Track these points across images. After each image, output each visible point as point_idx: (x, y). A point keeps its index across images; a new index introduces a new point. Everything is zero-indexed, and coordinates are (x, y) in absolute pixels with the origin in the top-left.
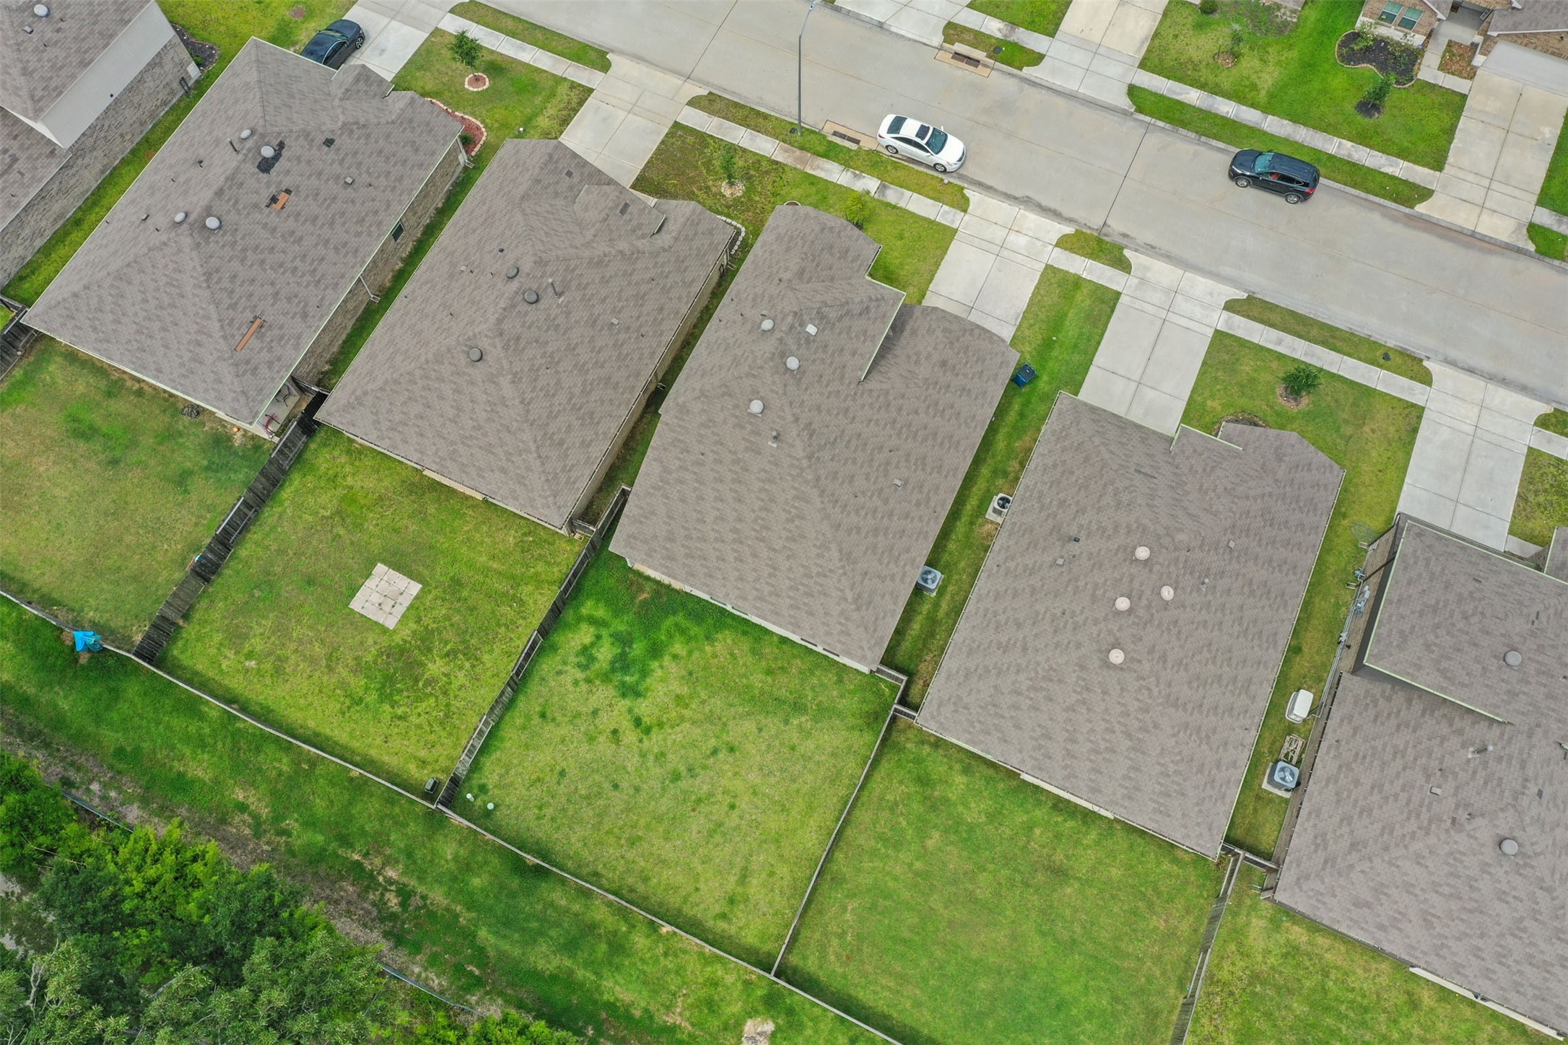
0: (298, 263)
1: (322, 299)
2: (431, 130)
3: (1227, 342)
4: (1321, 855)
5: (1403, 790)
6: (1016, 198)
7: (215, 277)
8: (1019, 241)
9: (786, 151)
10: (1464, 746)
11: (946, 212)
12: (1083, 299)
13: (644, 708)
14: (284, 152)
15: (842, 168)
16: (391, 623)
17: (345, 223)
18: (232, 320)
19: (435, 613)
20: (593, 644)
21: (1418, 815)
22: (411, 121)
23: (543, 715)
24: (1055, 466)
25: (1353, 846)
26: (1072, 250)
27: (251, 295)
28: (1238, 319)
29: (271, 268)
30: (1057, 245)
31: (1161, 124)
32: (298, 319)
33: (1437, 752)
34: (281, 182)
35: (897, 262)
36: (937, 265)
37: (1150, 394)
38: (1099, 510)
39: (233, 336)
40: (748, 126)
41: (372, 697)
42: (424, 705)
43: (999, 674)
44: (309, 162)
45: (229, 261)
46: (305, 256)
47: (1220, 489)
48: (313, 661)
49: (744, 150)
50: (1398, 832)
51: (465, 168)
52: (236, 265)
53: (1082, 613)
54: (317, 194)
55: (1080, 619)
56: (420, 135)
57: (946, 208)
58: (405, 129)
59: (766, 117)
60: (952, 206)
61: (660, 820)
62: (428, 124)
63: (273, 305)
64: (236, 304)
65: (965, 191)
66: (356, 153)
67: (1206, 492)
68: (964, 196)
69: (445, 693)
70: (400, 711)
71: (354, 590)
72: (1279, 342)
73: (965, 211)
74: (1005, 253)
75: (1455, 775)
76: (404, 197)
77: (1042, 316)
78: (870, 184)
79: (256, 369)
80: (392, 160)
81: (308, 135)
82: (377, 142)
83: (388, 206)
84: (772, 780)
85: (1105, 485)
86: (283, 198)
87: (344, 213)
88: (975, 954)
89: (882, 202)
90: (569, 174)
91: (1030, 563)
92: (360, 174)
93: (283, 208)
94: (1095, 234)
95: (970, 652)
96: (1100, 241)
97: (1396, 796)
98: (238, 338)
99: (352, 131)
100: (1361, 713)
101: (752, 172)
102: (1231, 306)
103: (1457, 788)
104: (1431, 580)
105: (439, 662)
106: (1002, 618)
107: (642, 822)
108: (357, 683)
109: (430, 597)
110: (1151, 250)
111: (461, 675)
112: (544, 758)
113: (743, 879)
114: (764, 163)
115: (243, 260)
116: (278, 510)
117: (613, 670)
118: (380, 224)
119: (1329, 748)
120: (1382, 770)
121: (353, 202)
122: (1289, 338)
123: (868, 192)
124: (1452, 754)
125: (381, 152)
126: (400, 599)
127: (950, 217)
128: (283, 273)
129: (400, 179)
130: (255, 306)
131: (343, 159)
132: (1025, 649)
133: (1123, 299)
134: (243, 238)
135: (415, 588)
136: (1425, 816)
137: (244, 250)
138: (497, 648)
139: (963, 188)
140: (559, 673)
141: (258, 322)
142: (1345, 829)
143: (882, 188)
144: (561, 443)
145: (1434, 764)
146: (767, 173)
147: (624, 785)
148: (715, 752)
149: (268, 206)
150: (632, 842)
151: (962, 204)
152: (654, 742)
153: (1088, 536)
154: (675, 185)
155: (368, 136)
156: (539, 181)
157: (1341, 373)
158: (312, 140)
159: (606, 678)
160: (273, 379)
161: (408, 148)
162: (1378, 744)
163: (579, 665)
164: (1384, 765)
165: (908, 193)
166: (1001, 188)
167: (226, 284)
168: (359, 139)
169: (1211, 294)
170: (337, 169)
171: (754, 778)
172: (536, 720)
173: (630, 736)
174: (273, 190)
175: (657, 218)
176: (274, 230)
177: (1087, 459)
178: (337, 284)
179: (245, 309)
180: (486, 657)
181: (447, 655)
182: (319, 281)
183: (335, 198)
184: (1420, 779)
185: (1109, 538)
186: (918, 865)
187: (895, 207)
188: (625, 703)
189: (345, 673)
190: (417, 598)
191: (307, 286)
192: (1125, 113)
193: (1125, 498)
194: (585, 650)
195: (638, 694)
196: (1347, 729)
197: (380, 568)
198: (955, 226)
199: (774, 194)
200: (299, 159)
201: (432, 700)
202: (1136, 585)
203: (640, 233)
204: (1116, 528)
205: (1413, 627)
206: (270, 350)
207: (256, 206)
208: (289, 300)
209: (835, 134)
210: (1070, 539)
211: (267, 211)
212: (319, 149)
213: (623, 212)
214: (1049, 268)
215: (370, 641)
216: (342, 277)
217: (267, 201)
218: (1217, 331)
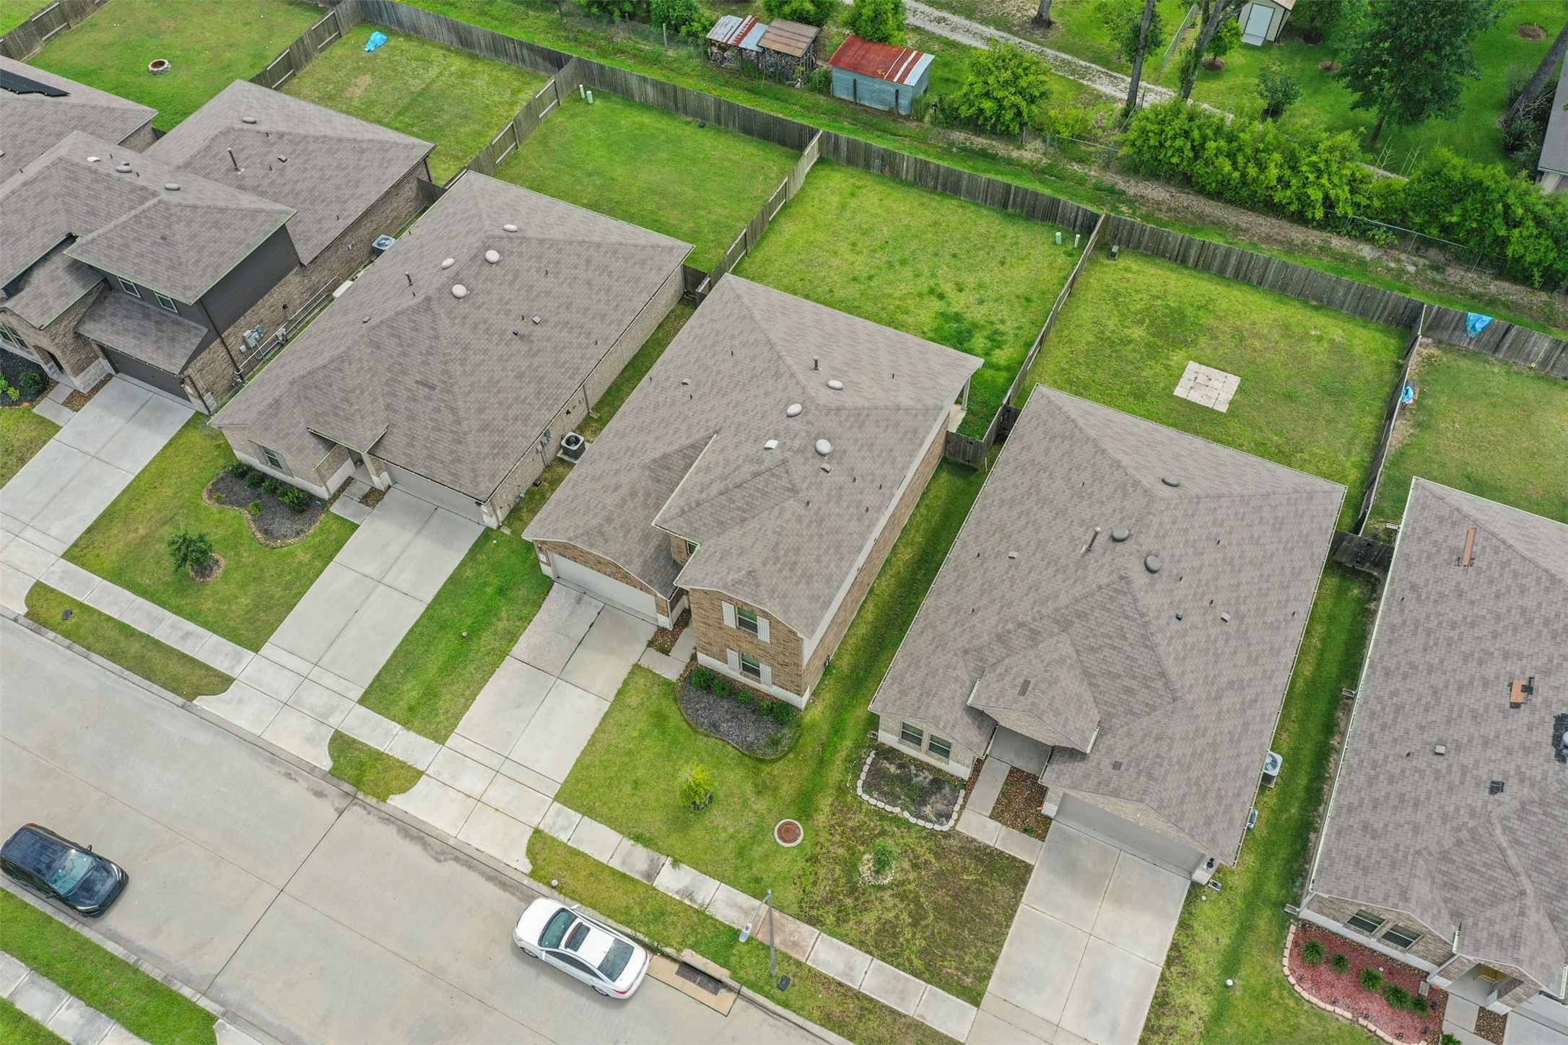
0: (1455, 634)
1: (1402, 611)
2: (1357, 863)
3: (252, 634)
4: (389, 155)
5: (306, 169)
6: (457, 859)
7: (1545, 582)
8: (472, 781)
9: (795, 944)
10: (243, 177)
11: (563, 829)
12: (411, 691)
13: (936, 305)
14: (1552, 751)
15: (711, 911)
16: (1192, 366)
17: (1419, 700)
18: (1497, 553)
19: (1152, 372)
20: (992, 349)
21: (304, 150)
22: (1393, 865)
23: (1028, 300)
24: (516, 419)
25: (363, 151)
26: (403, 765)
27: (1491, 581)
28: (221, 665)
29: (1484, 617)
30: (420, 774)
31: (186, 992)
32: (1420, 582)
33: (266, 182)
34: (1533, 713)
35: (647, 742)
36: (593, 742)
37: (371, 569)
38: (485, 352)
39: (1486, 540)
40: (858, 996)
41: (1189, 311)
42: (1138, 306)
43: (615, 252)
44: (1509, 751)
45: (1540, 604)
46: (1450, 645)
47: (355, 366)
48: (1259, 336)
49: (862, 945)
50: (325, 147)
51: (1297, 903)
52: (1530, 603)
53: (531, 268)
54: (1475, 717)
55: (533, 263)
56: (1370, 850)
57: (563, 837)
58: (1396, 851)
59: (828, 1021)
60: (554, 840)
61: (915, 236)
62: (1366, 871)
63: (1458, 583)
64: (1503, 568)
65: (527, 867)
66: (1450, 789)
67: (370, 369)
68: (534, 862)
69: (1123, 315)
70: (1159, 302)
71: (1240, 390)
72: (187, 635)
73: (537, 831)
74: (495, 761)
75: (262, 163)
76: (1355, 761)
77: (471, 668)
78: (671, 880)
79: (1441, 522)
80: (1394, 800)
81: (1532, 786)
82: (1429, 816)
83: (1371, 741)
84: (820, 260)
85: (470, 375)
86: (1518, 696)
87: (1426, 710)
88: (667, 169)
89: (658, 850)
90: (1117, 766)
91: (564, 333)
92: (1430, 765)
93: (1511, 685)
94: (360, 796)
95: (638, 281)
96: (357, 783)
97: (314, 167)
98: (1479, 539)
99: (1473, 814)
100: (309, 230)
101: (849, 902)
102: (222, 682)
103: (266, 155)
104: (204, 247)
105: (1135, 336)
106: (602, 295)
107: (930, 235)
108: (1205, 319)
109: (1162, 385)
110: (292, 768)
111: (1111, 327)
112: (1021, 272)
113: (844, 207)
114: (830, 919)
115: (1523, 611)
116: (1355, 458)
117: (969, 331)
118: (1372, 716)
119: (346, 218)
120: (314, 188)
121: (1422, 728)
122: (172, 641)
123: (675, 864)
124: (256, 176)
125: (1416, 805)
126: (1191, 384)
127: (561, 821)
128: (1465, 618)
129: (1371, 781)
130: (1478, 574)
131: (1464, 774)
132: (589, 261)
133: (357, 693)
134: (1539, 634)
135: (1179, 392)
136: (301, 147)
137: (1529, 622)
138: (1082, 346)
139: (532, 875)
140: (1020, 328)
141: (1466, 561)
142: (363, 163)
143: (651, 874)
144: (1053, 439)
145: (273, 174)
146: (827, 901)
147: (948, 257)
148: (870, 278)
149: (1531, 679)
150: (936, 223)
151: (540, 843)
152: (924, 284)
153: (504, 332)
154: (965, 869)
155: (1445, 818)
156: (1158, 739)
157: (133, 597)
158: (1522, 781)
159: (975, 326)
160: (1416, 521)
161: (1379, 826)
162: (307, 205)
163: (1003, 334)
164: (311, 191)
165: (615, 864)
166: (473, 877)
167: (1529, 582)
168: (1457, 810)
169: (241, 701)
170: (1466, 759)
171: (835, 262)
172: (1034, 297)
173: (947, 288)
174: (1537, 699)
175: (978, 697)
176: (1506, 656)
177: (481, 410)
178: (1392, 632)
179: (1489, 567)
180: (1091, 338)
181: (1130, 342)
182: (1417, 627)
183: (1448, 722)
184: (290, 172)
185: (485, 322)
186: (702, 213)
187: (638, 838)
188: (953, 310)
189: (1222, 327)
190: (1176, 384)
191: (1428, 616)
192: (233, 1017)
193: (456, 352)
194: (999, 345)
195: (943, 314)
196: (326, 224)
197: (1223, 408)
198: (557, 805)
199: (813, 860)
200: (1526, 750)
201: (1133, 309)
202: (475, 269)
203: (1000, 670)
204: (475, 327)
205: (242, 219)
206: (1435, 543)
207: (1547, 673)
208: (1442, 595)
209: (716, 984)
210: (522, 337)
211: (1528, 675)
212: (1505, 773)
213: (1027, 683)
214: (440, 738)
215: (1208, 351)
216: (1390, 642)
217: (1535, 684)
218: (256, 651)
